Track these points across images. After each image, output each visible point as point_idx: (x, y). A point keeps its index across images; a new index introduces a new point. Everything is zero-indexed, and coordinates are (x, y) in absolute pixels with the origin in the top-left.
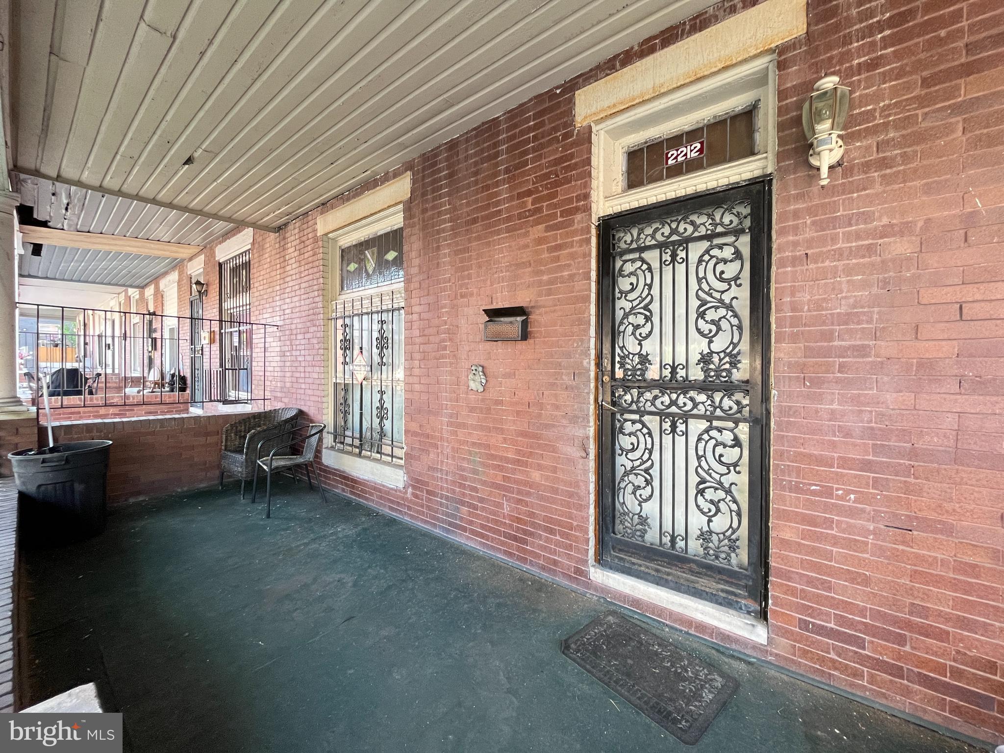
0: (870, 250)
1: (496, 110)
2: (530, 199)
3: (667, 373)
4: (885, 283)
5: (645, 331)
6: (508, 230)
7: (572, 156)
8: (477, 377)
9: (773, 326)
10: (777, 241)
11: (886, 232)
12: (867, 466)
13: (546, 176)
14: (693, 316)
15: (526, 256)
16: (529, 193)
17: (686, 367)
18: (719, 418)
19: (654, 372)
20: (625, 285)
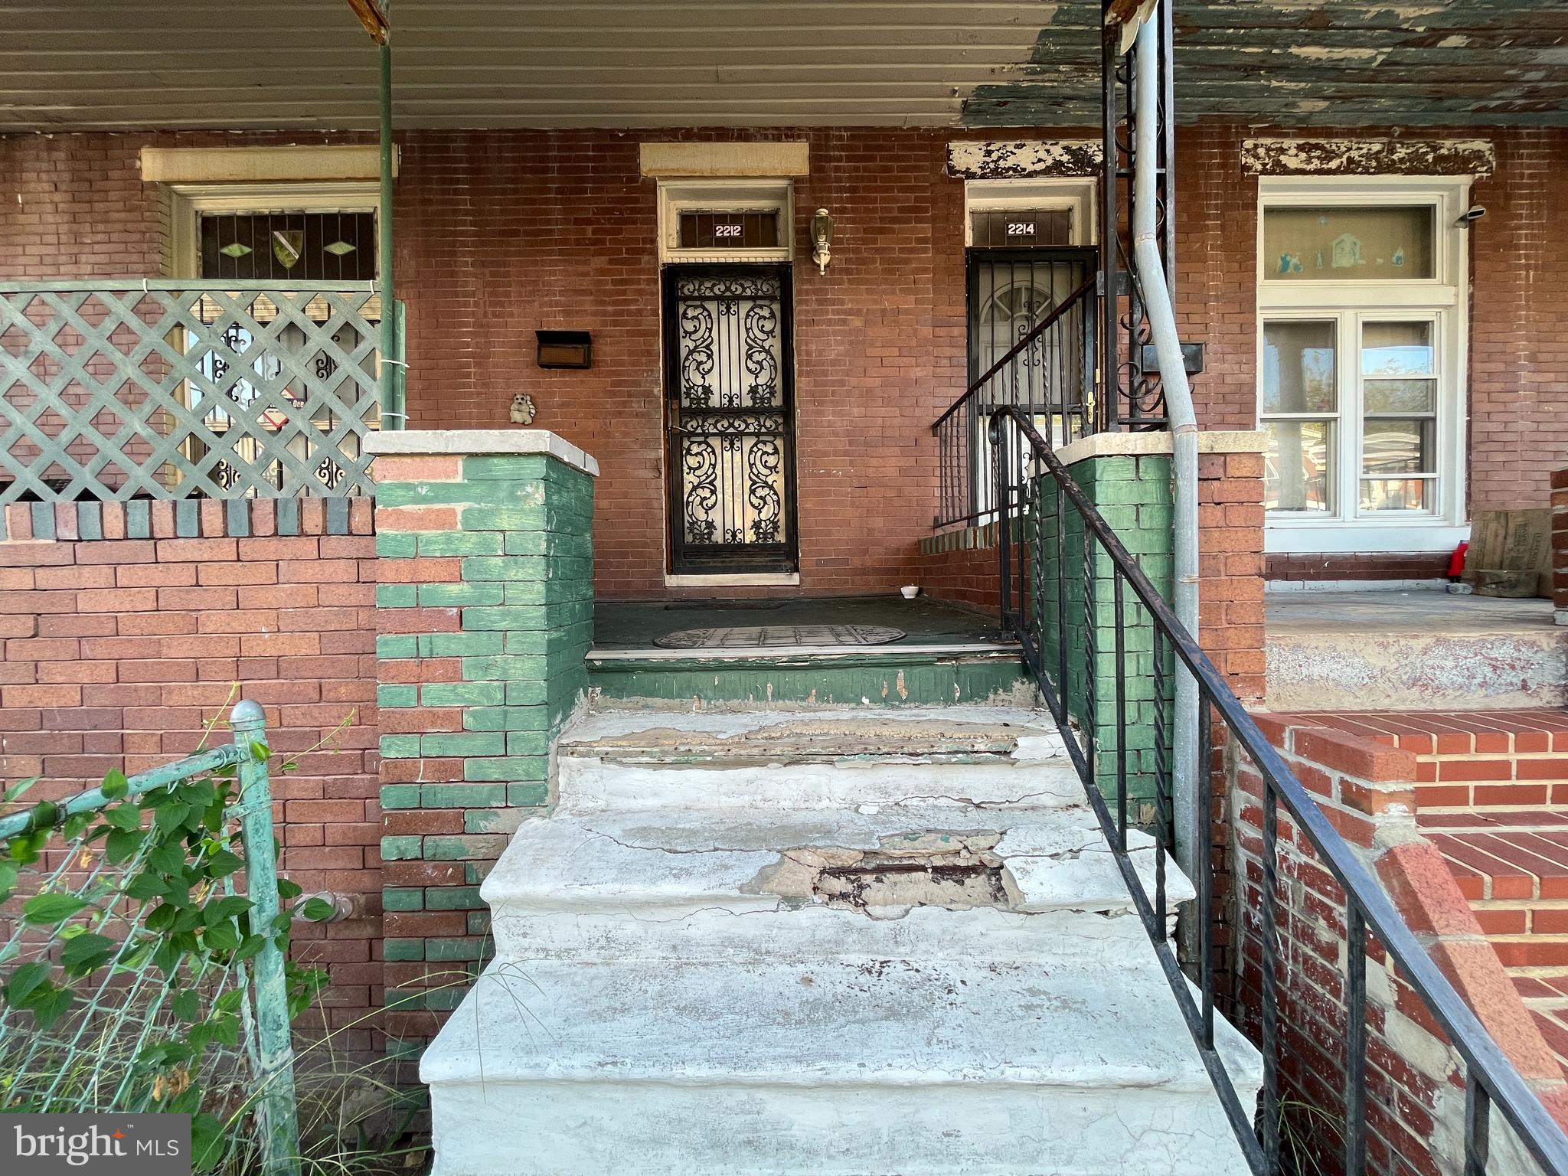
0: (844, 322)
1: (545, 123)
2: (590, 229)
3: (725, 401)
4: (851, 343)
5: (707, 367)
6: (561, 253)
7: (636, 200)
8: (524, 407)
9: (796, 366)
10: (797, 308)
11: (850, 312)
12: (846, 453)
13: (610, 211)
14: (743, 357)
15: (586, 284)
16: (589, 222)
17: (740, 397)
18: (764, 434)
19: (715, 401)
20: (689, 326)
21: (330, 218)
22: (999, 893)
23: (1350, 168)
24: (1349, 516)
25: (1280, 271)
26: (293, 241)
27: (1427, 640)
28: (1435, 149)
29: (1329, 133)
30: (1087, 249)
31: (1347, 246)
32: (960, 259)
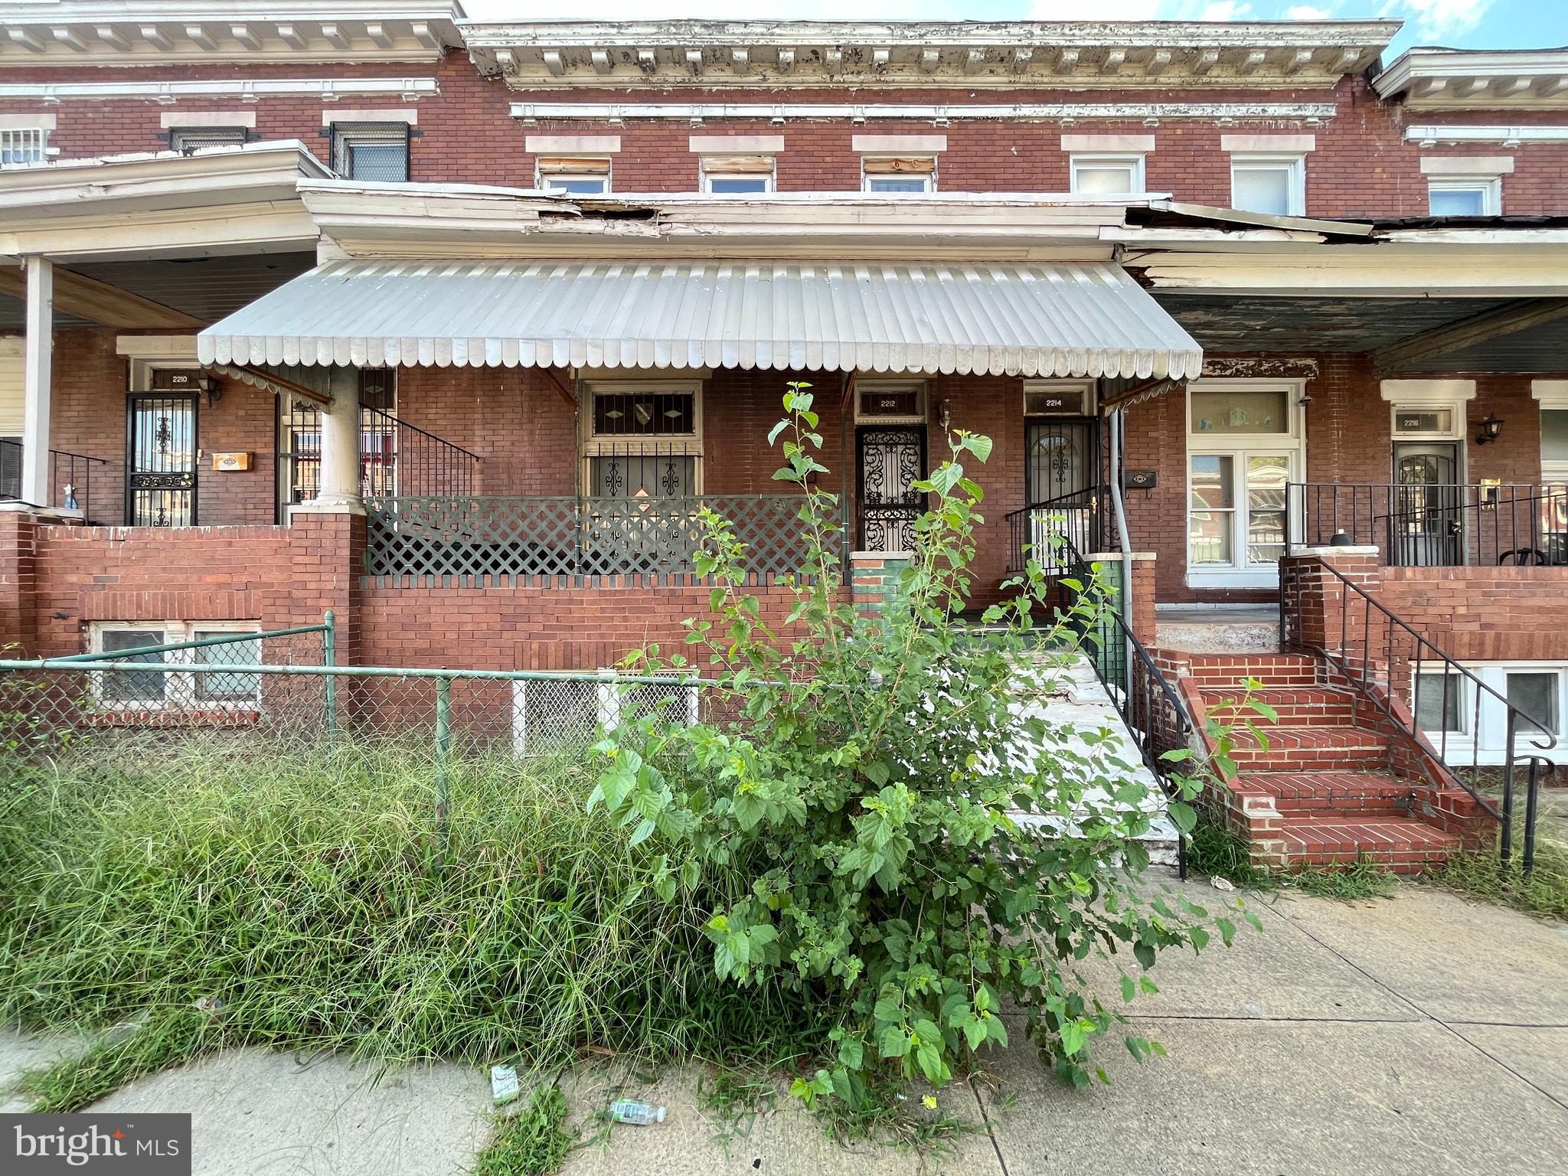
3: (889, 501)
5: (879, 482)
10: (930, 450)
14: (900, 476)
17: (897, 498)
18: (911, 519)
19: (883, 501)
20: (869, 459)
21: (668, 397)
22: (1068, 700)
23: (1238, 374)
24: (1242, 567)
25: (1200, 427)
26: (647, 409)
27: (1226, 627)
28: (1284, 364)
29: (1225, 355)
30: (1091, 417)
31: (1238, 414)
32: (1022, 423)
